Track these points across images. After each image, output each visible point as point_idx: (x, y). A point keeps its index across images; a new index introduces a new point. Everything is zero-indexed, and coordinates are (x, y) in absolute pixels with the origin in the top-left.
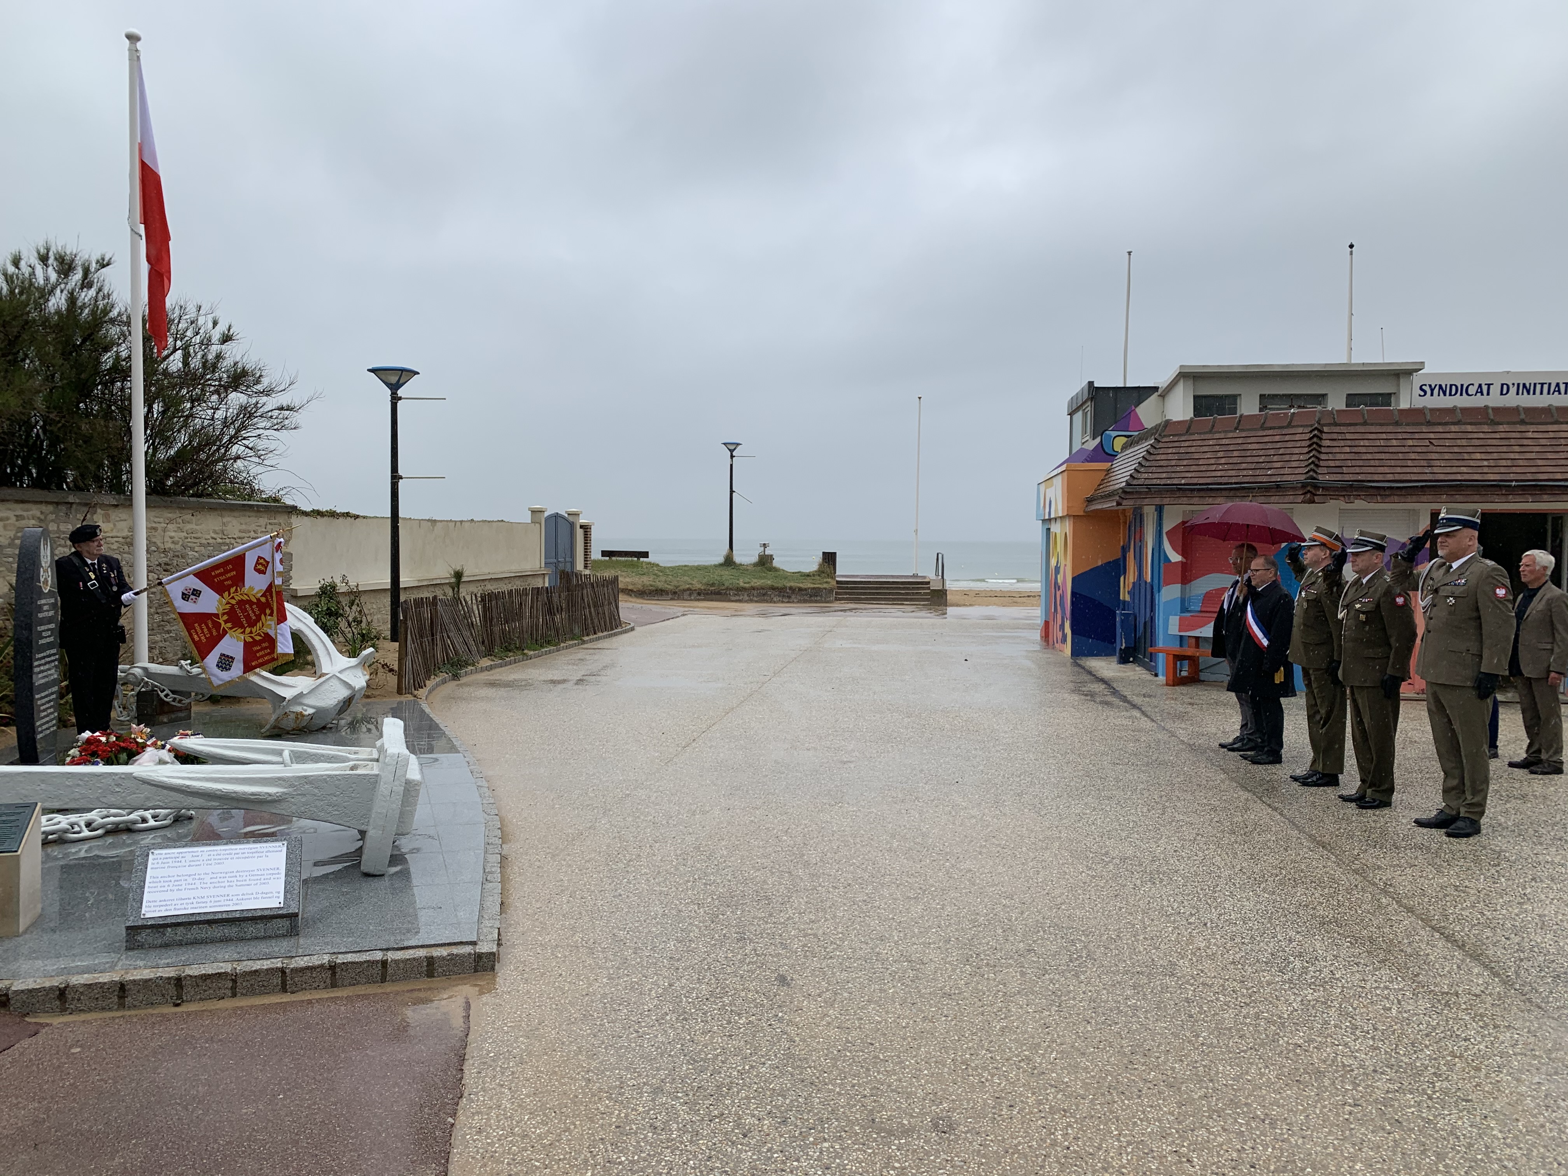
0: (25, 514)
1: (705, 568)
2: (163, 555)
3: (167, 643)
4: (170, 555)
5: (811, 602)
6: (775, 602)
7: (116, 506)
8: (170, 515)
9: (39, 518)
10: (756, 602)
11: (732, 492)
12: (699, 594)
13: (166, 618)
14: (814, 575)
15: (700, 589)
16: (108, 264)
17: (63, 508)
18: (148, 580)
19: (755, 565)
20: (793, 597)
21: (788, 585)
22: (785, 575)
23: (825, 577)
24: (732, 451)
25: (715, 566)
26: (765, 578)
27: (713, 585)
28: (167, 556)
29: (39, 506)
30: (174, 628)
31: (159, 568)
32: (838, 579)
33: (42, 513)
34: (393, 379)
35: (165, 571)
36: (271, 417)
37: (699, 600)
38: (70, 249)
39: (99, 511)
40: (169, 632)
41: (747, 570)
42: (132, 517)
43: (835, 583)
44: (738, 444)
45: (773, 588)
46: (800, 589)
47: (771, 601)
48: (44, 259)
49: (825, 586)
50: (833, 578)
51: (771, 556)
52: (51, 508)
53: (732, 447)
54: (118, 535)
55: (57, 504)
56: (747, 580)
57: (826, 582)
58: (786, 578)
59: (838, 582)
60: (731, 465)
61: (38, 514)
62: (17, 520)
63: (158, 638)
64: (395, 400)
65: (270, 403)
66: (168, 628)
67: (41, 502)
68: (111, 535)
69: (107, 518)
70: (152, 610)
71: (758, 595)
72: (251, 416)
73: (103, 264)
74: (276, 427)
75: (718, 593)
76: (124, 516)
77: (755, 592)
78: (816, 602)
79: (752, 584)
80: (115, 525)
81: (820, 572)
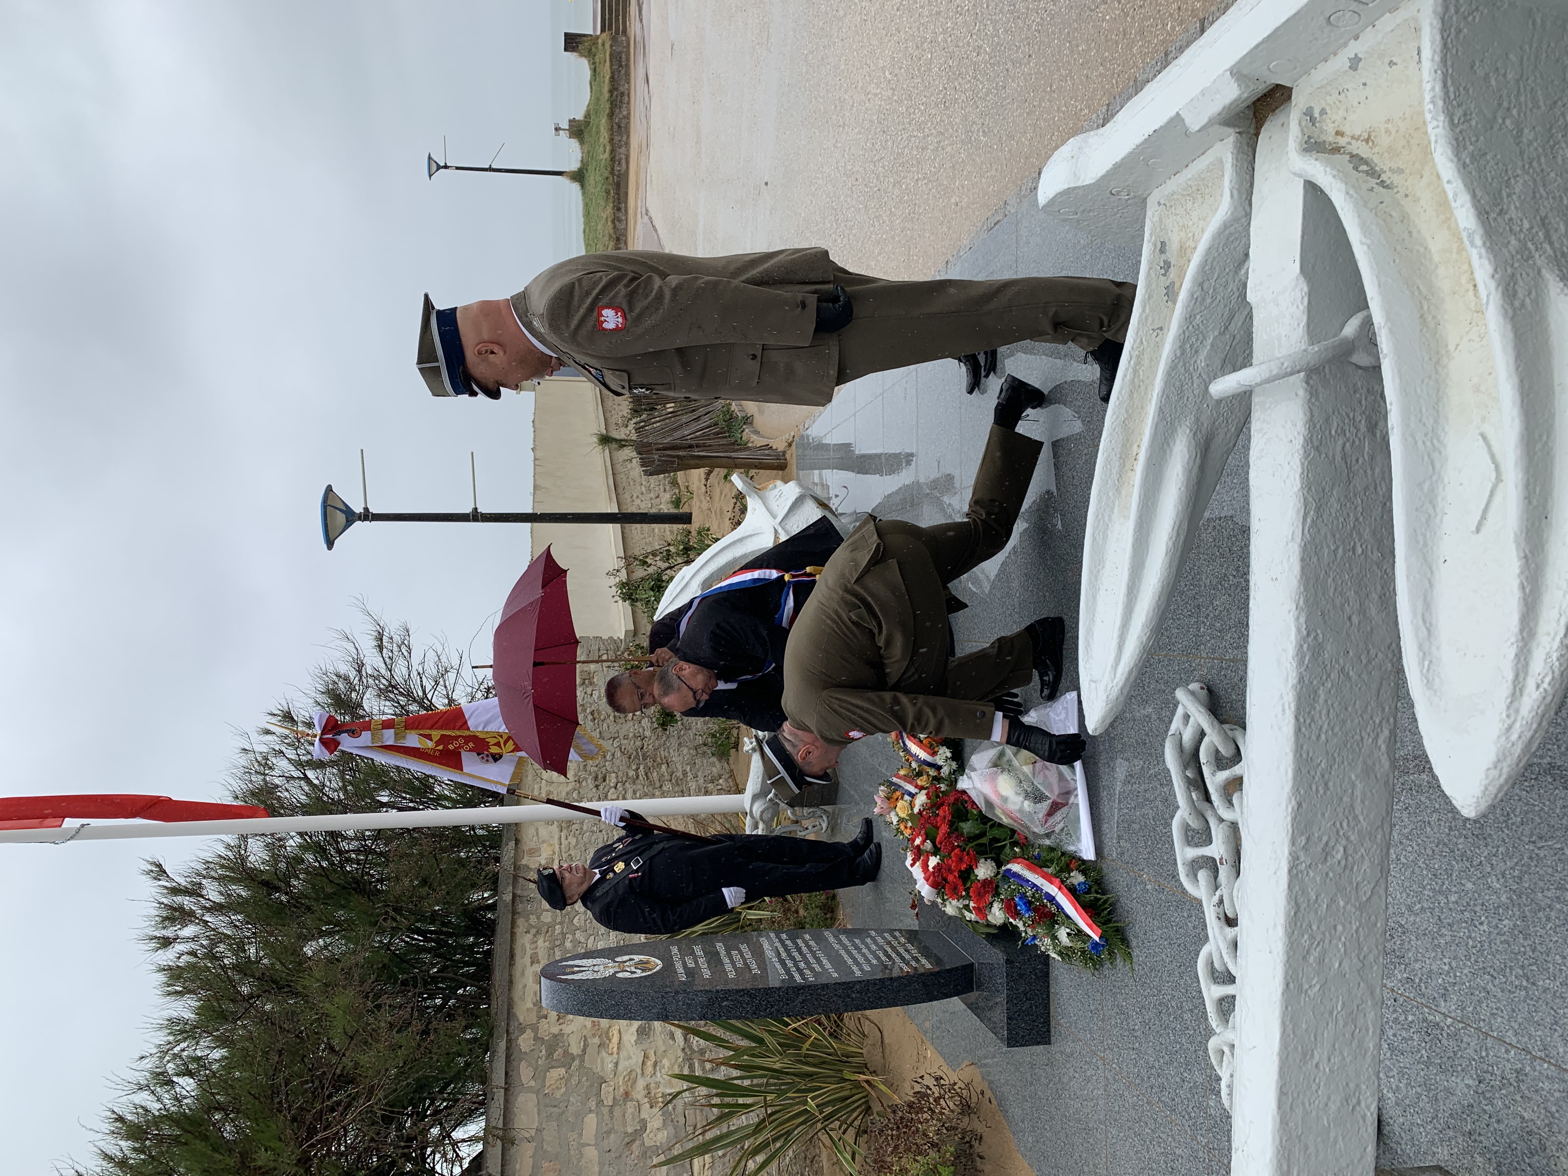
0: (529, 952)
1: (586, 206)
2: (584, 783)
3: (699, 774)
4: (583, 774)
5: (628, 66)
6: (629, 114)
7: (517, 841)
8: (530, 778)
9: (535, 936)
10: (628, 137)
11: (490, 169)
12: (619, 209)
13: (667, 777)
14: (594, 63)
15: (613, 209)
16: (159, 866)
17: (520, 907)
18: (618, 799)
19: (582, 142)
20: (621, 89)
21: (607, 95)
22: (595, 99)
23: (597, 48)
24: (439, 167)
25: (584, 193)
26: (598, 127)
27: (607, 192)
28: (586, 779)
29: (518, 935)
30: (680, 768)
31: (601, 787)
32: (599, 32)
33: (528, 932)
34: (341, 518)
35: (604, 781)
36: (391, 658)
37: (626, 211)
38: (153, 911)
39: (524, 862)
40: (685, 774)
41: (589, 152)
42: (532, 822)
43: (604, 35)
44: (430, 158)
45: (611, 115)
46: (612, 78)
47: (628, 117)
48: (166, 943)
49: (607, 46)
50: (597, 37)
51: (570, 121)
52: (521, 922)
53: (434, 167)
54: (557, 837)
55: (514, 913)
56: (602, 148)
57: (603, 45)
58: (598, 99)
59: (603, 30)
60: (457, 168)
61: (529, 936)
62: (538, 962)
63: (693, 785)
64: (367, 516)
65: (373, 661)
66: (679, 774)
67: (513, 934)
68: (557, 846)
69: (534, 852)
70: (657, 793)
71: (620, 134)
72: (392, 686)
73: (159, 871)
74: (406, 653)
75: (618, 185)
76: (531, 831)
77: (617, 138)
78: (628, 59)
79: (606, 141)
80: (544, 842)
81: (590, 54)
